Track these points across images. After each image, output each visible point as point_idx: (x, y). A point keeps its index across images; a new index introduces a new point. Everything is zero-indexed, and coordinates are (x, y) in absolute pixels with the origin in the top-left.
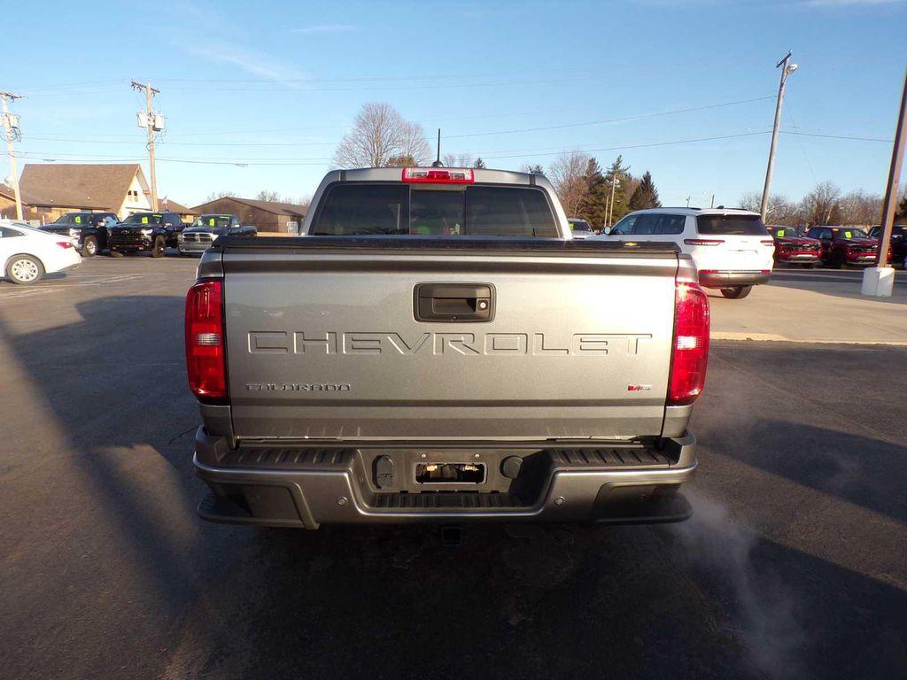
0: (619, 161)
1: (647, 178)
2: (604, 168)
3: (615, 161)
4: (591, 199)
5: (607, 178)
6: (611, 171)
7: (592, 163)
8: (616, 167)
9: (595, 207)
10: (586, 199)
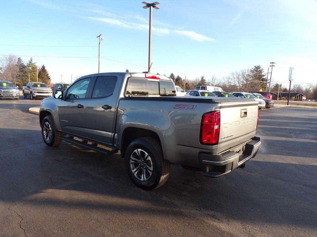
0: (31, 60)
1: (43, 67)
2: (25, 62)
3: (30, 60)
4: (21, 74)
5: (27, 66)
6: (28, 63)
7: (19, 59)
8: (30, 62)
9: (23, 77)
10: (18, 73)
